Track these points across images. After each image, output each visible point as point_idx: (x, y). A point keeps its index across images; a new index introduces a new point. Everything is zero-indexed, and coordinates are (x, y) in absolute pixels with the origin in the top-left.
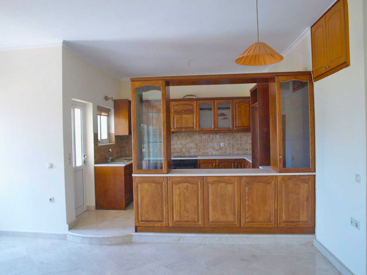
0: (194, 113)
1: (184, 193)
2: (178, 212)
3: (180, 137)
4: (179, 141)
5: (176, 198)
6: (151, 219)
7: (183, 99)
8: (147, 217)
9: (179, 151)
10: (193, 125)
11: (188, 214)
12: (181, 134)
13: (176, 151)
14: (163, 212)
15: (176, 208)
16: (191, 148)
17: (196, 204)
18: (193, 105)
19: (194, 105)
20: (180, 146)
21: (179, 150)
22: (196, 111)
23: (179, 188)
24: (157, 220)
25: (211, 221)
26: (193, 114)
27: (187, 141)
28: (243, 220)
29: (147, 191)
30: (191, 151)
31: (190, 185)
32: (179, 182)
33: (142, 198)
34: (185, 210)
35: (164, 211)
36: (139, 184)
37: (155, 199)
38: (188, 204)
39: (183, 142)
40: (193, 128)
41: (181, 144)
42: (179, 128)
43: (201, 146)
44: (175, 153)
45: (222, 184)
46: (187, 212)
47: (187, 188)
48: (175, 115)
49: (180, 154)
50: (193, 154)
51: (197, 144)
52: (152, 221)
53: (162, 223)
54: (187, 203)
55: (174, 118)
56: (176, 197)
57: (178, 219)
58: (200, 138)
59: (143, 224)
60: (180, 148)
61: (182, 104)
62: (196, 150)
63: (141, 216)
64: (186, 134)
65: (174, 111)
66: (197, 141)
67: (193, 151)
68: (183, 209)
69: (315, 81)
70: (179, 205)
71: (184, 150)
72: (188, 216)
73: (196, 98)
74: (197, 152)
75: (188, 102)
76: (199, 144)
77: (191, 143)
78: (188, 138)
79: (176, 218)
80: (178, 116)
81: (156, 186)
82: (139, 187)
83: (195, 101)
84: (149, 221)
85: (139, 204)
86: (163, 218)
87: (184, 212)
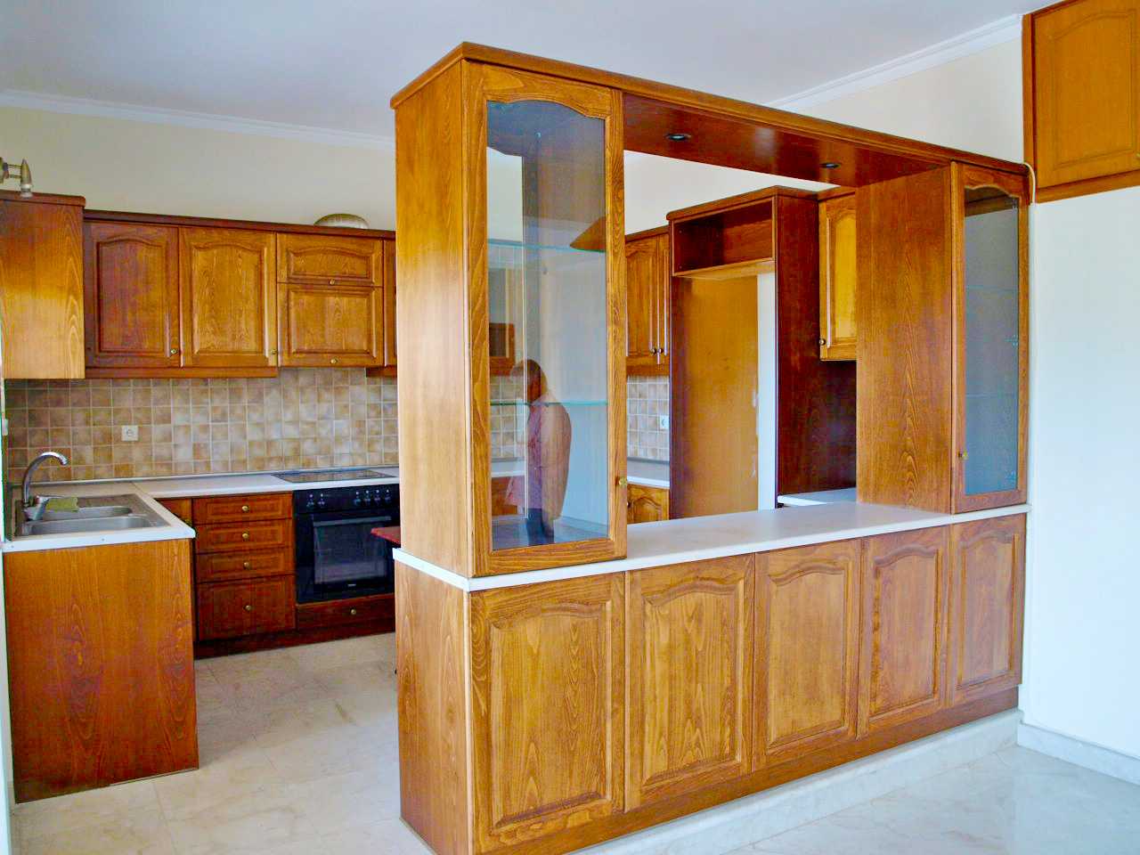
0: (373, 293)
1: (688, 641)
2: (661, 734)
3: (293, 394)
4: (286, 407)
5: (656, 670)
6: (549, 798)
7: (316, 227)
8: (532, 790)
9: (289, 453)
10: (370, 341)
11: (698, 730)
12: (297, 378)
13: (273, 454)
14: (603, 749)
15: (657, 714)
16: (339, 440)
17: (727, 682)
18: (366, 258)
19: (374, 257)
20: (292, 432)
21: (287, 449)
22: (380, 284)
23: (670, 620)
24: (576, 792)
25: (772, 740)
26: (368, 295)
27: (323, 408)
28: (865, 708)
29: (535, 658)
30: (337, 451)
31: (707, 598)
32: (670, 592)
33: (511, 702)
34: (689, 716)
35: (609, 743)
36: (495, 630)
37: (569, 693)
38: (699, 685)
39: (304, 411)
40: (369, 353)
41: (295, 422)
42: (309, 352)
43: (376, 428)
44: (271, 459)
45: (811, 578)
46: (697, 724)
47: (697, 616)
48: (292, 295)
49: (291, 467)
50: (345, 463)
51: (361, 424)
52: (553, 807)
53: (597, 802)
54: (697, 683)
55: (288, 308)
56: (657, 663)
57: (662, 766)
58: (373, 399)
59: (511, 834)
60: (294, 440)
61: (325, 252)
62: (357, 445)
63: (506, 796)
64: (319, 380)
65: (289, 278)
66: (363, 410)
67: (345, 449)
68: (680, 714)
69: (1038, 201)
70: (667, 699)
71: (308, 447)
72: (698, 744)
73: (366, 228)
74: (362, 455)
75: (349, 245)
76: (369, 423)
77: (337, 419)
78: (326, 396)
79: (655, 762)
80: (306, 299)
81: (575, 628)
82: (496, 643)
83: (378, 244)
84: (539, 812)
85: (497, 736)
86: (603, 779)
87: (684, 726)
